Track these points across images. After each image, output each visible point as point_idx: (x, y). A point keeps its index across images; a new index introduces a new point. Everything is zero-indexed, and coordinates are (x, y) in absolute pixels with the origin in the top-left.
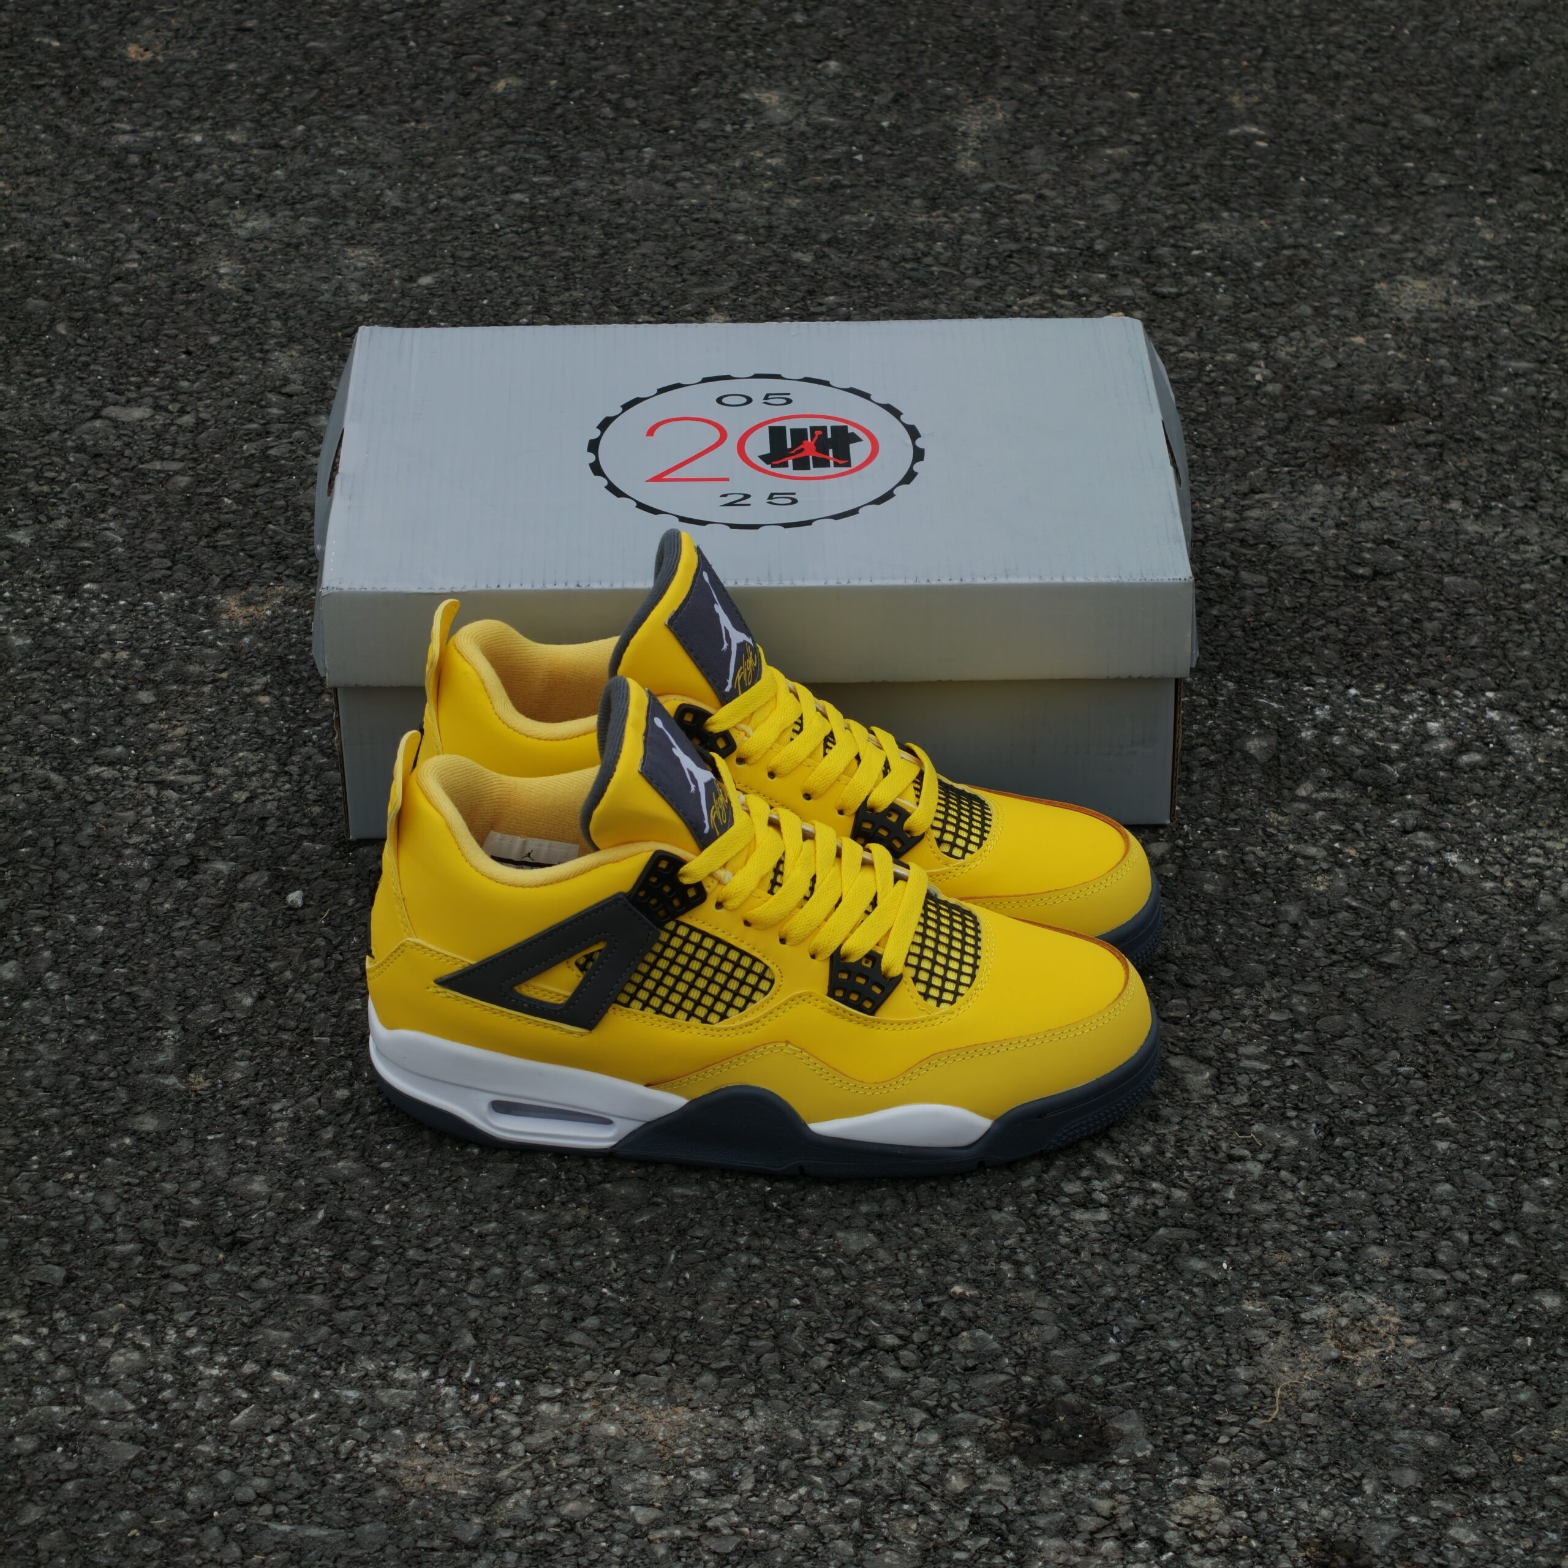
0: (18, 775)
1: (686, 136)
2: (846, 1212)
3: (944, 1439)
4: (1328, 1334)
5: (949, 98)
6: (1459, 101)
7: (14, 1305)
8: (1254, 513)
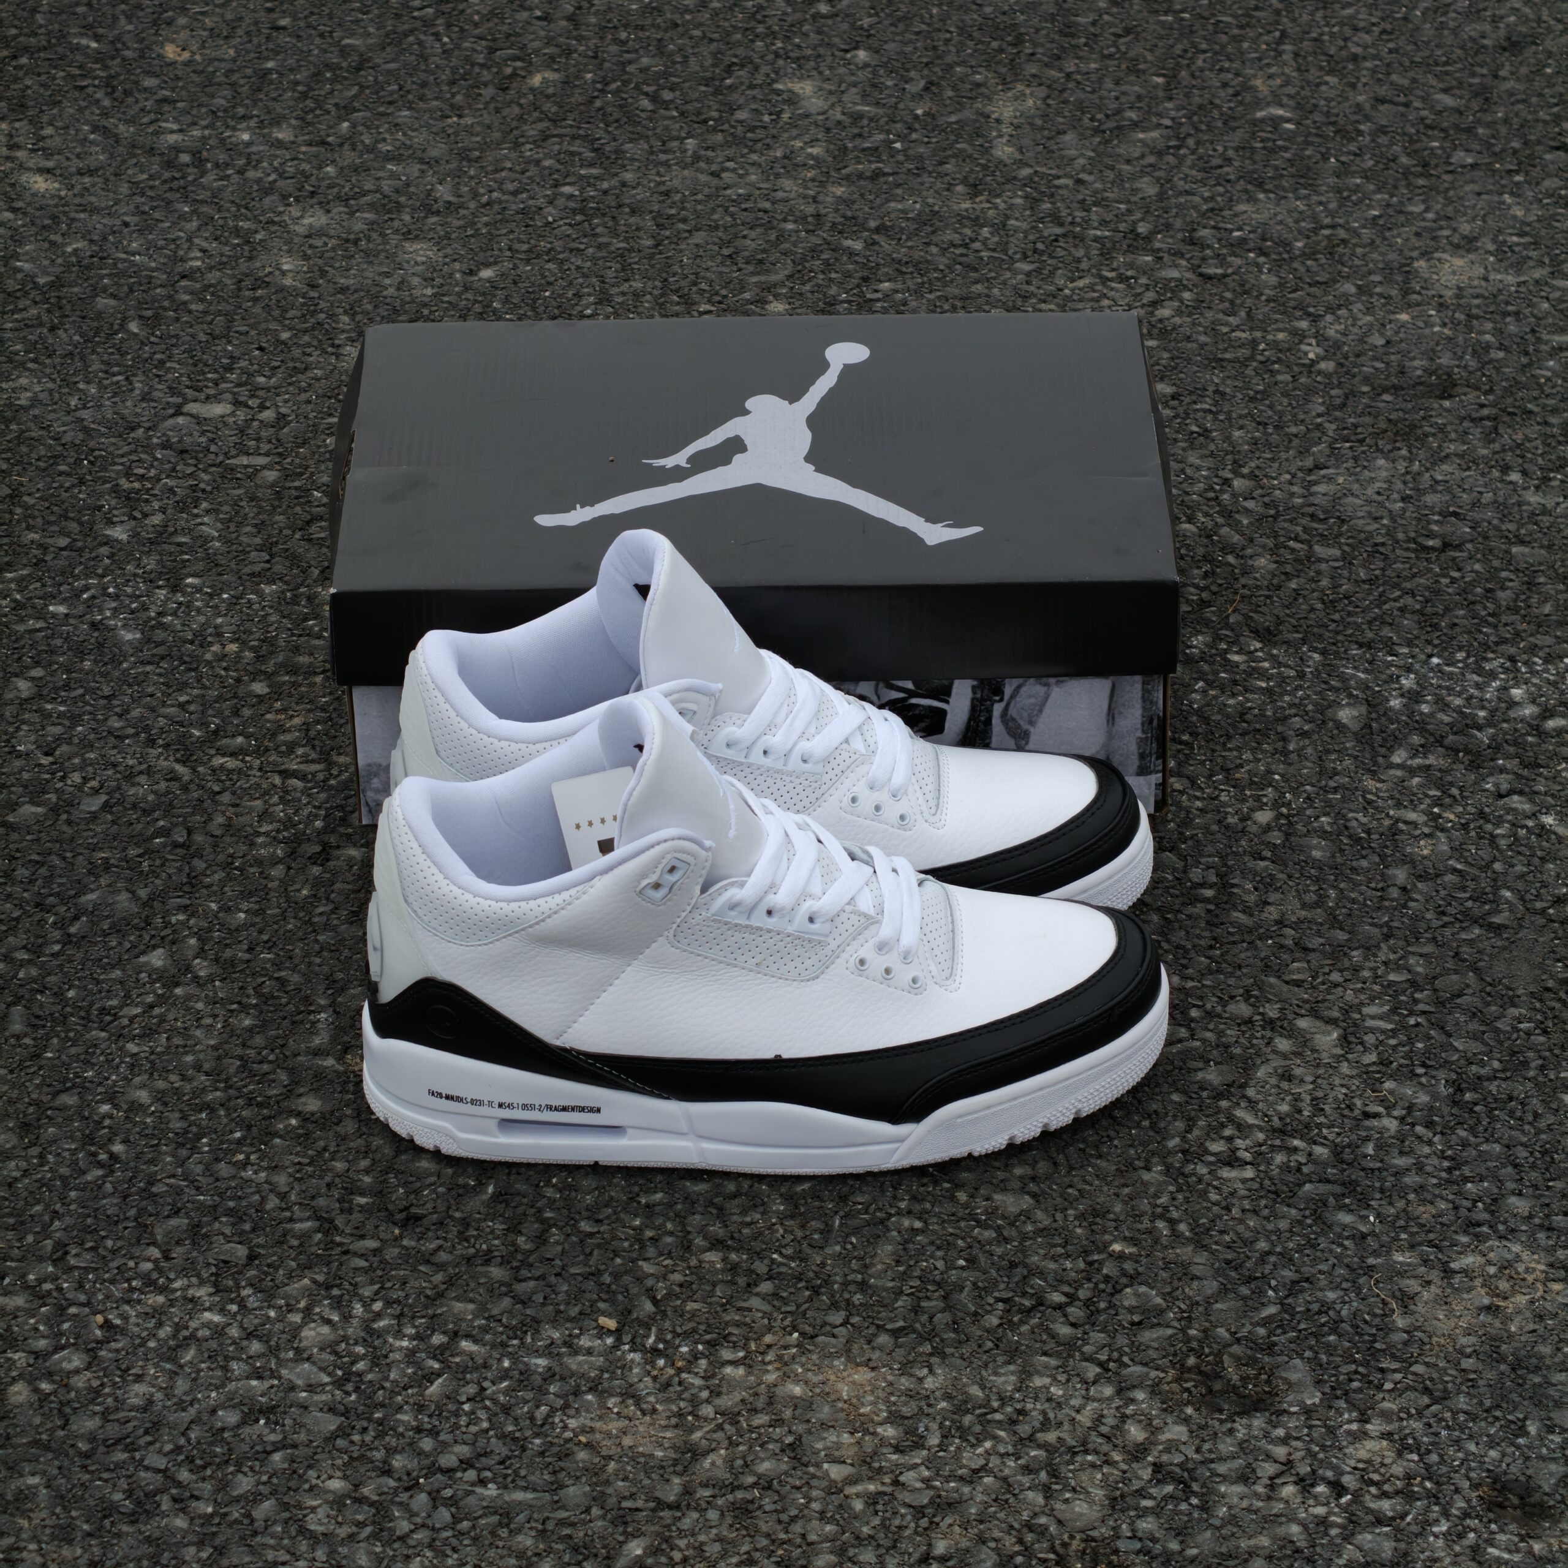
0: (144, 767)
1: (726, 127)
2: (1001, 1175)
3: (1120, 1391)
4: (1478, 1282)
5: (978, 85)
6: (1476, 80)
7: (202, 1283)
8: (1321, 488)
